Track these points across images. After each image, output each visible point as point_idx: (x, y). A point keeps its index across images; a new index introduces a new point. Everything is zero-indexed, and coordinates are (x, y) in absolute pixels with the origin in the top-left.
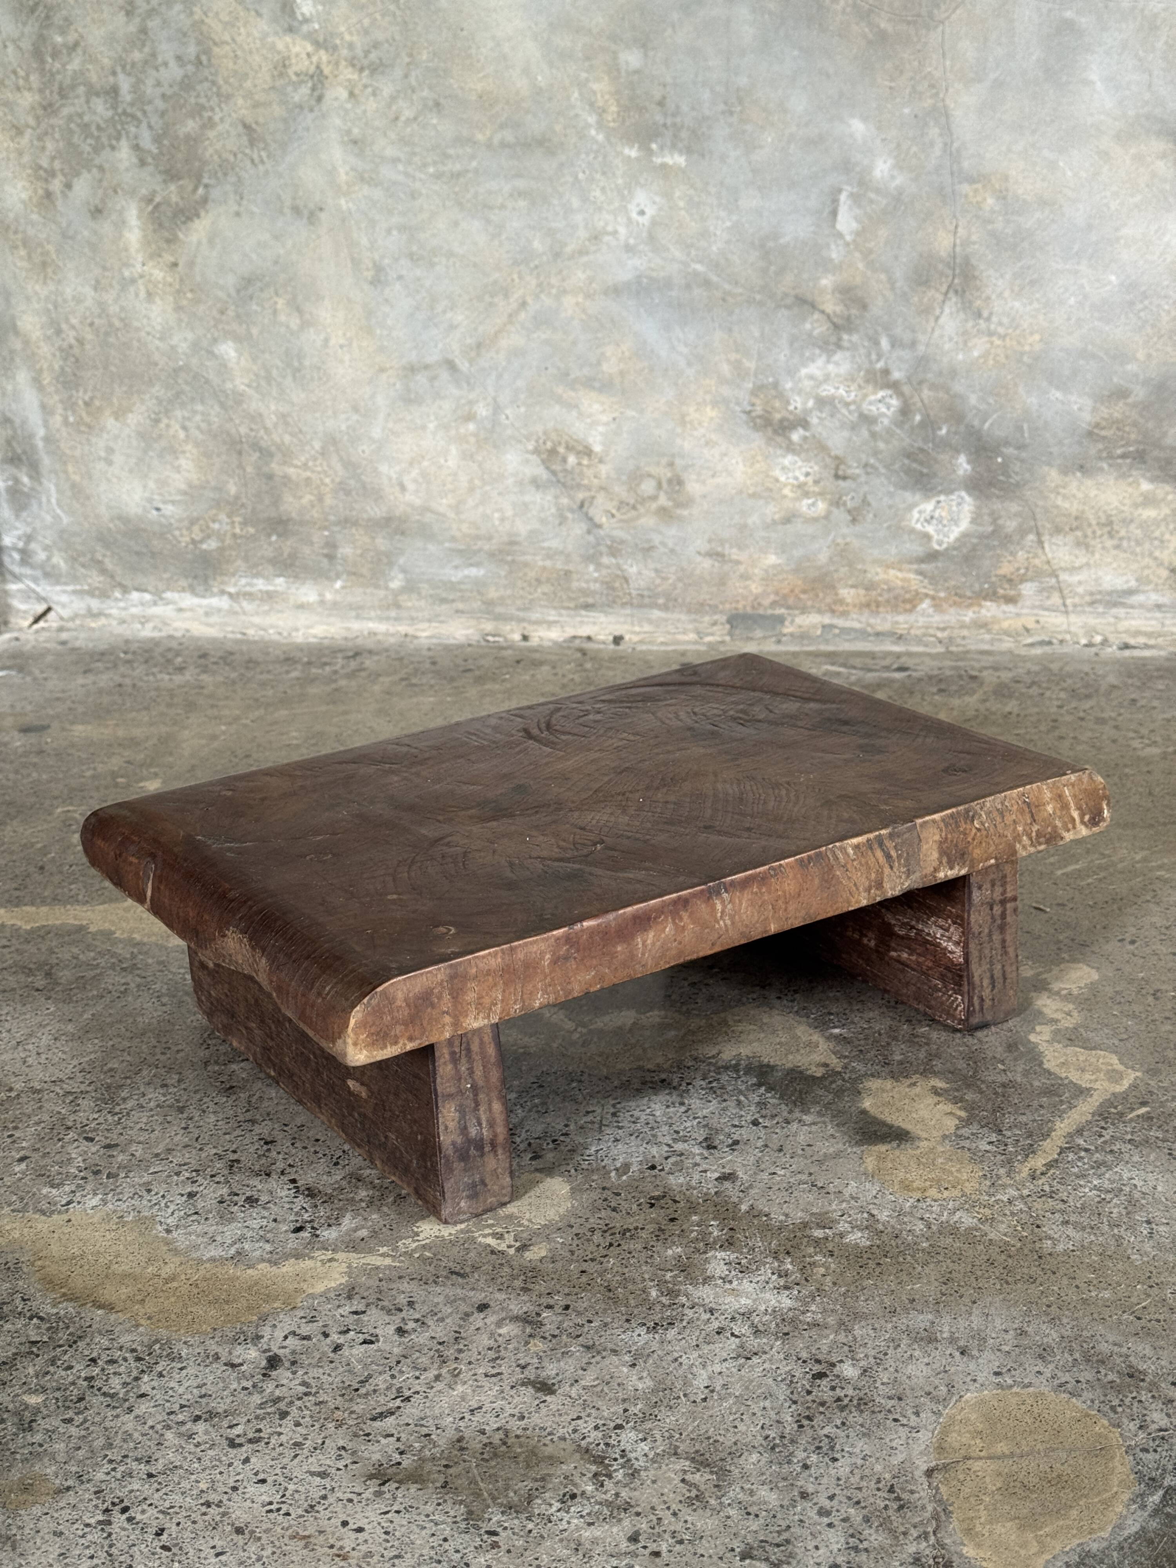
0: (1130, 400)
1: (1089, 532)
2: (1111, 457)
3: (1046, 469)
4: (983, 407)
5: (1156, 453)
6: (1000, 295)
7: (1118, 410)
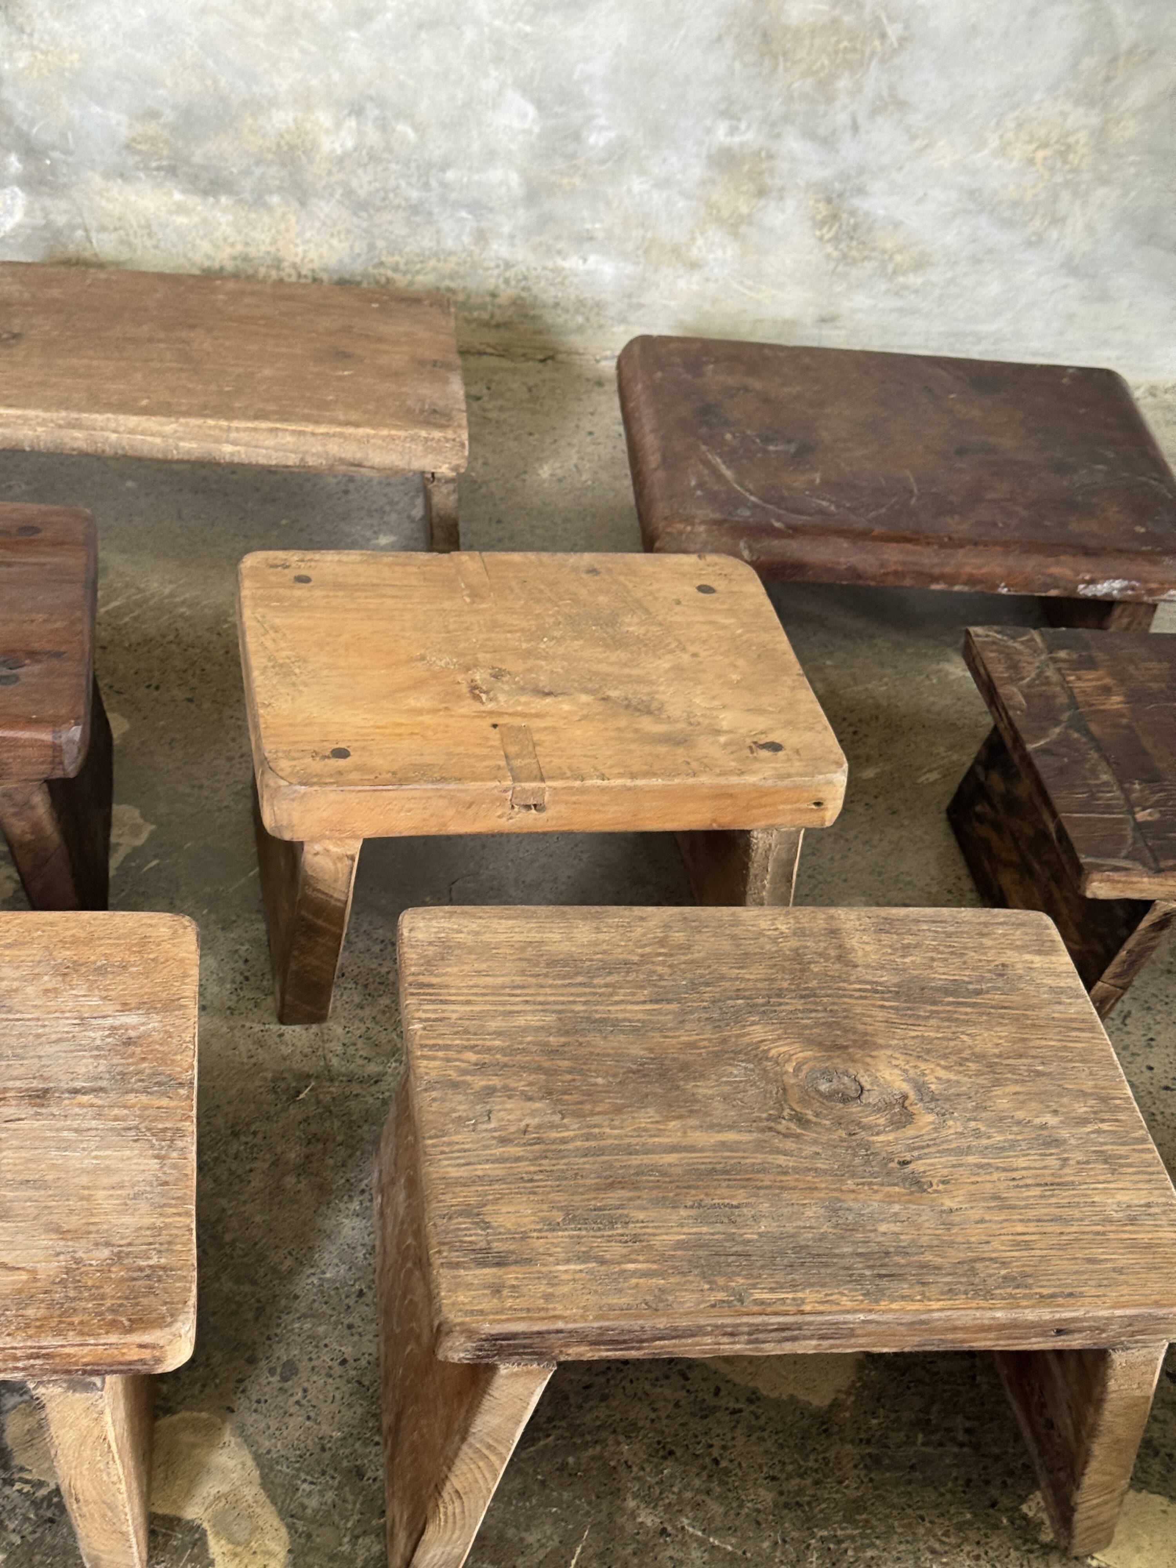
0: (162, 121)
1: (131, 232)
2: (146, 168)
3: (90, 174)
4: (30, 113)
5: (185, 169)
6: (41, 15)
7: (151, 129)
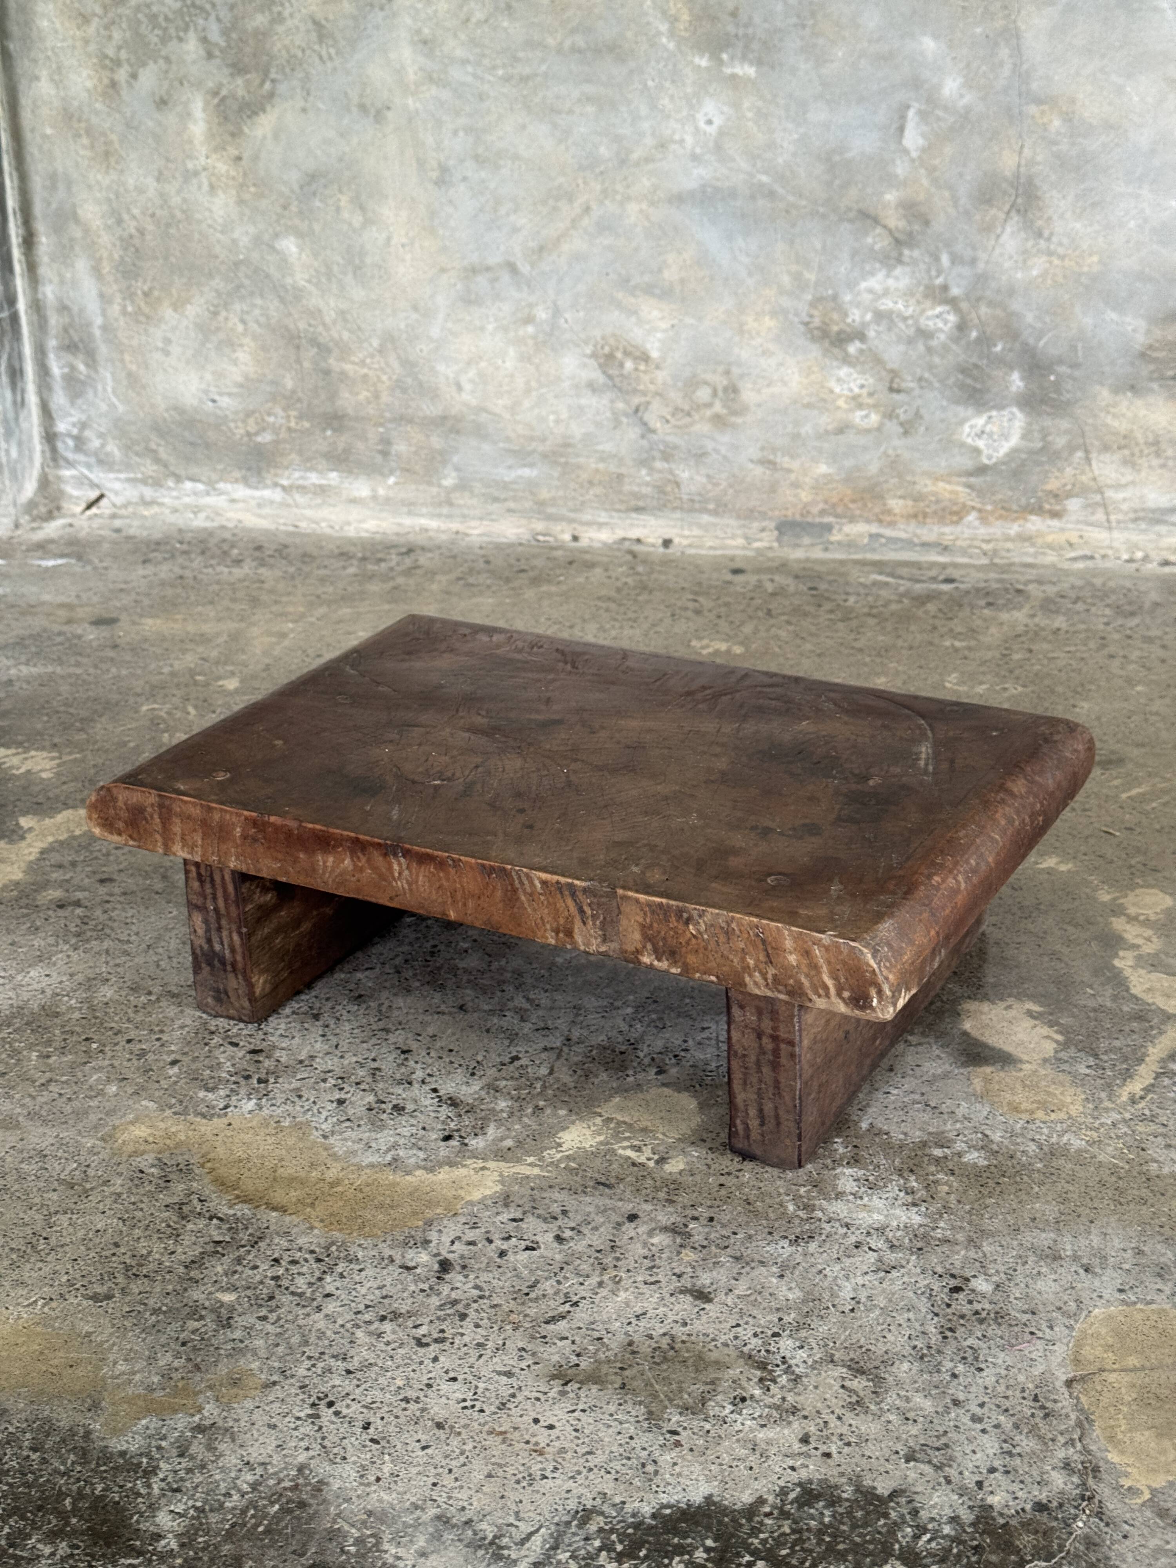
1: (1136, 450)
2: (1162, 378)
3: (1098, 387)
4: (1039, 325)
6: (1062, 216)
7: (1171, 333)
